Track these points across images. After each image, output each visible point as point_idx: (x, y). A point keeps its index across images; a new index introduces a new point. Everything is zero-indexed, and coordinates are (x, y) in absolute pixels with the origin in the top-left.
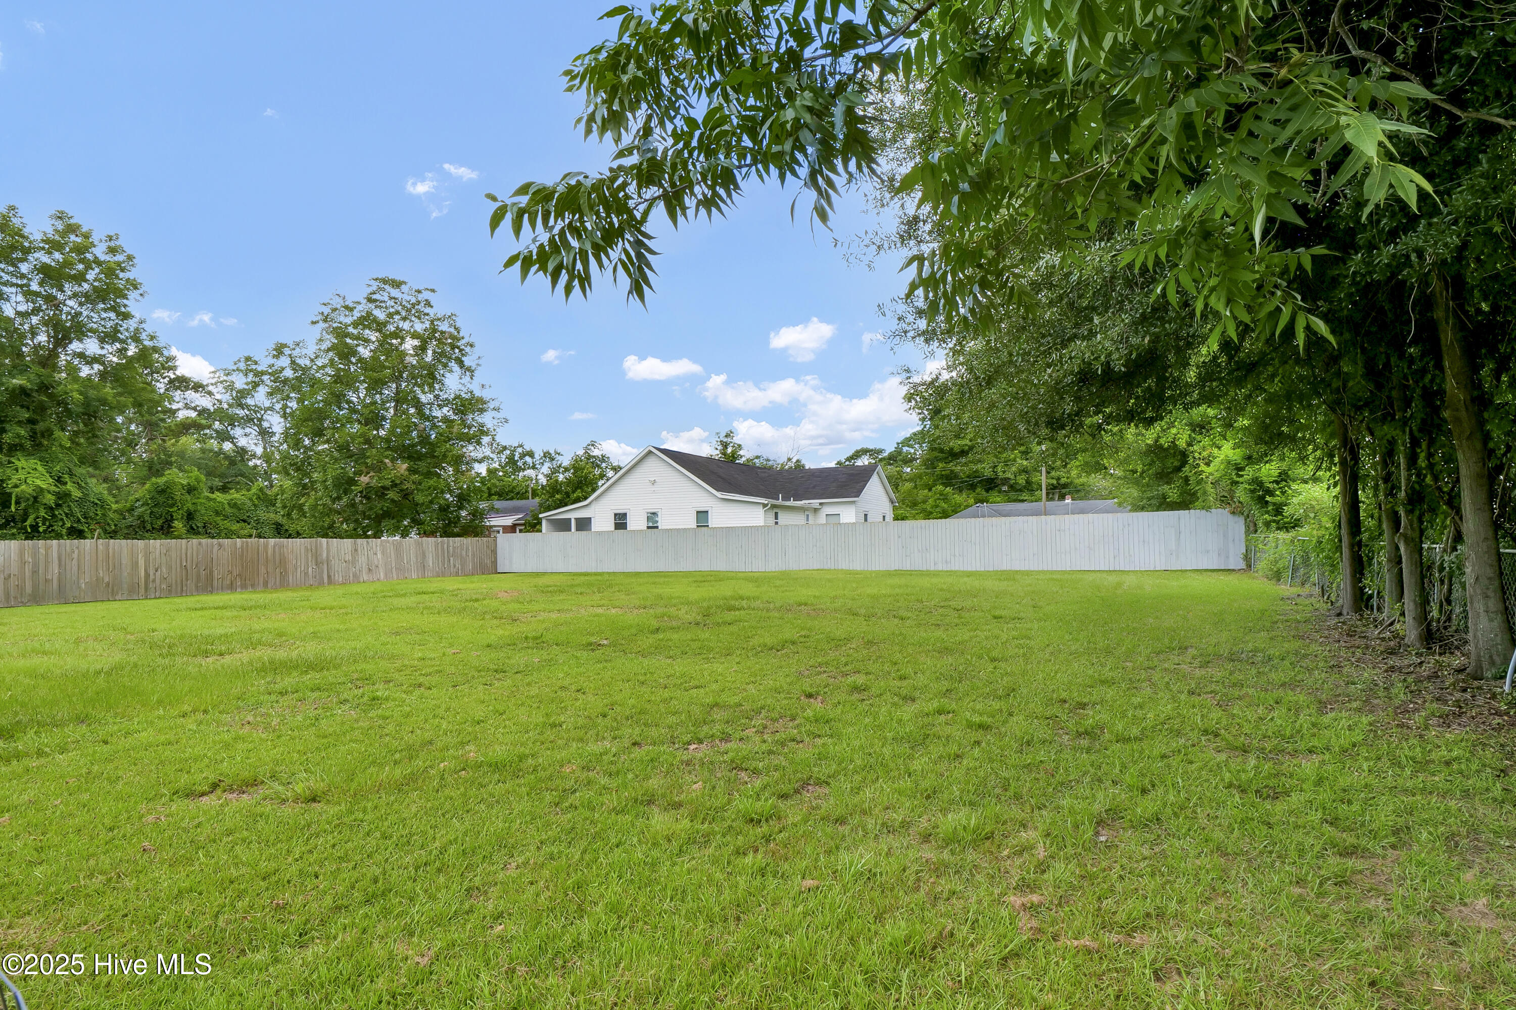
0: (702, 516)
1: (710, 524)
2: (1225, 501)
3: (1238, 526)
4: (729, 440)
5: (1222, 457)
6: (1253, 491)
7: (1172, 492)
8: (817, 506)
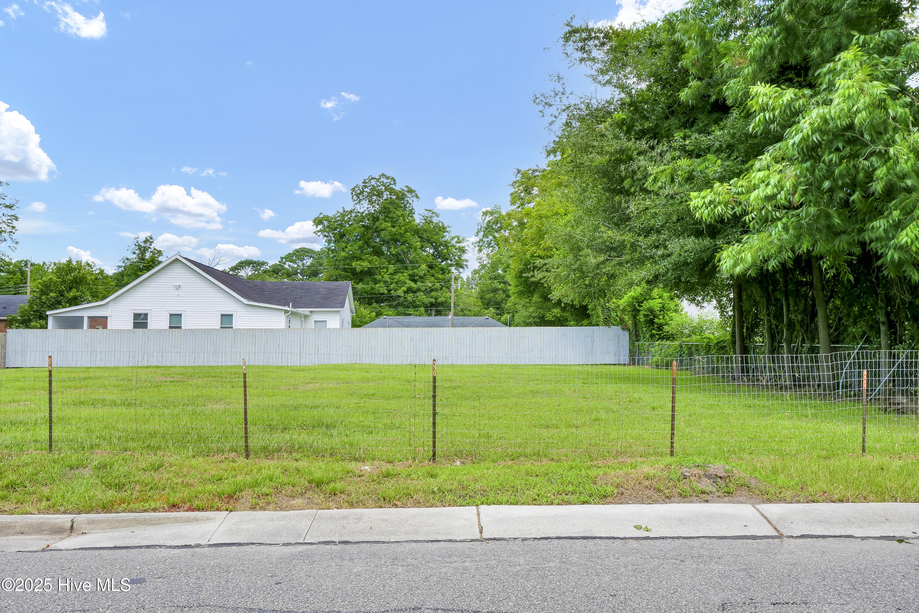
1: (233, 326)
3: (625, 337)
8: (308, 313)
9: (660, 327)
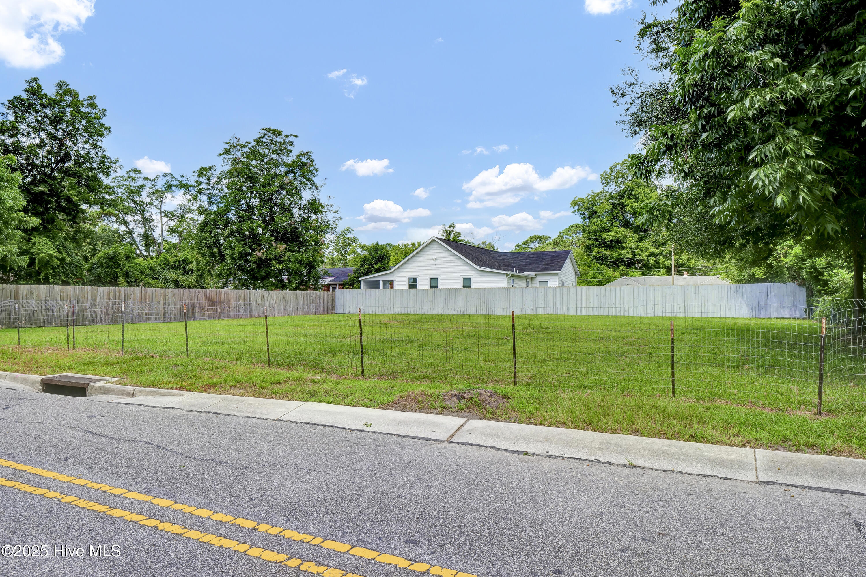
0: (467, 281)
1: (472, 286)
2: (794, 278)
3: (802, 293)
4: (452, 229)
5: (794, 253)
6: (811, 273)
7: (759, 272)
8: (534, 276)
9: (825, 283)
